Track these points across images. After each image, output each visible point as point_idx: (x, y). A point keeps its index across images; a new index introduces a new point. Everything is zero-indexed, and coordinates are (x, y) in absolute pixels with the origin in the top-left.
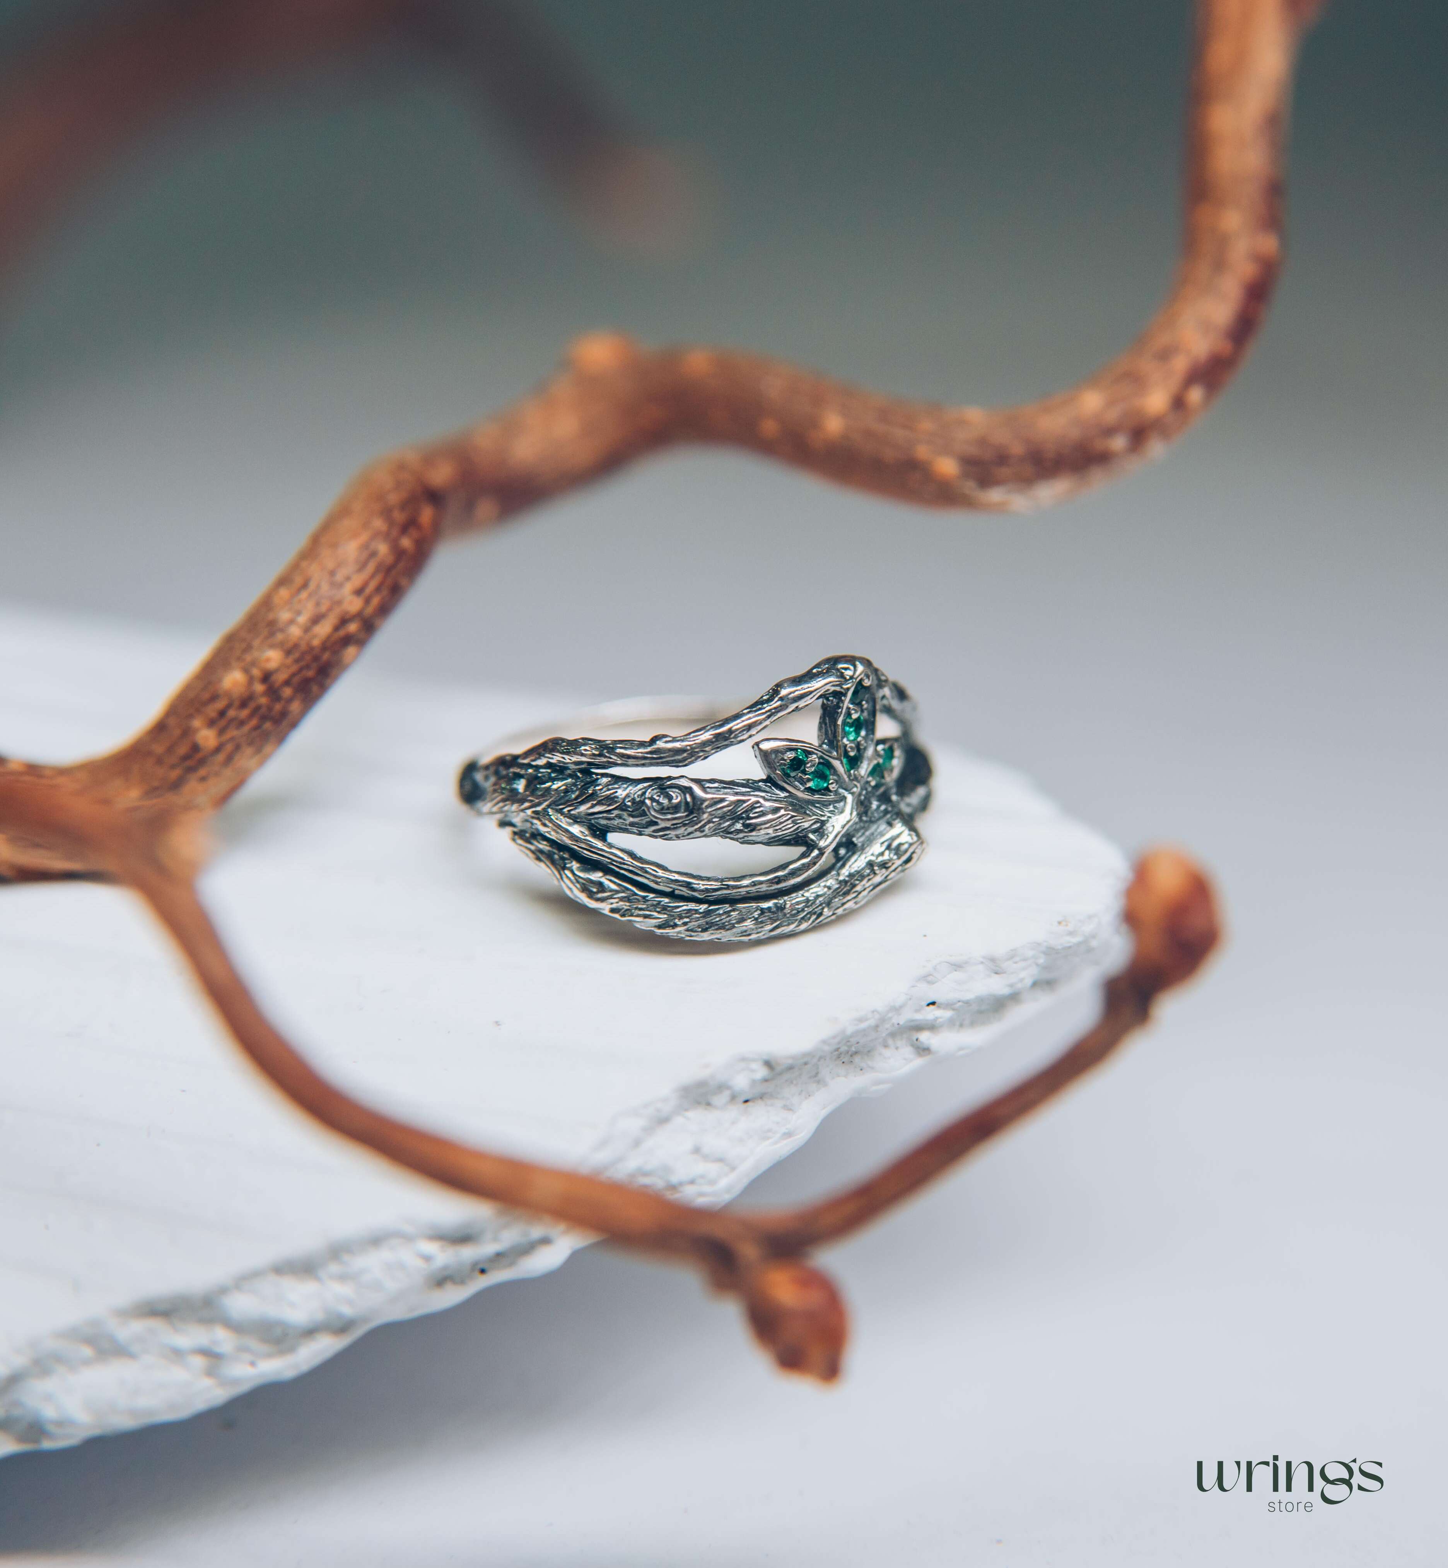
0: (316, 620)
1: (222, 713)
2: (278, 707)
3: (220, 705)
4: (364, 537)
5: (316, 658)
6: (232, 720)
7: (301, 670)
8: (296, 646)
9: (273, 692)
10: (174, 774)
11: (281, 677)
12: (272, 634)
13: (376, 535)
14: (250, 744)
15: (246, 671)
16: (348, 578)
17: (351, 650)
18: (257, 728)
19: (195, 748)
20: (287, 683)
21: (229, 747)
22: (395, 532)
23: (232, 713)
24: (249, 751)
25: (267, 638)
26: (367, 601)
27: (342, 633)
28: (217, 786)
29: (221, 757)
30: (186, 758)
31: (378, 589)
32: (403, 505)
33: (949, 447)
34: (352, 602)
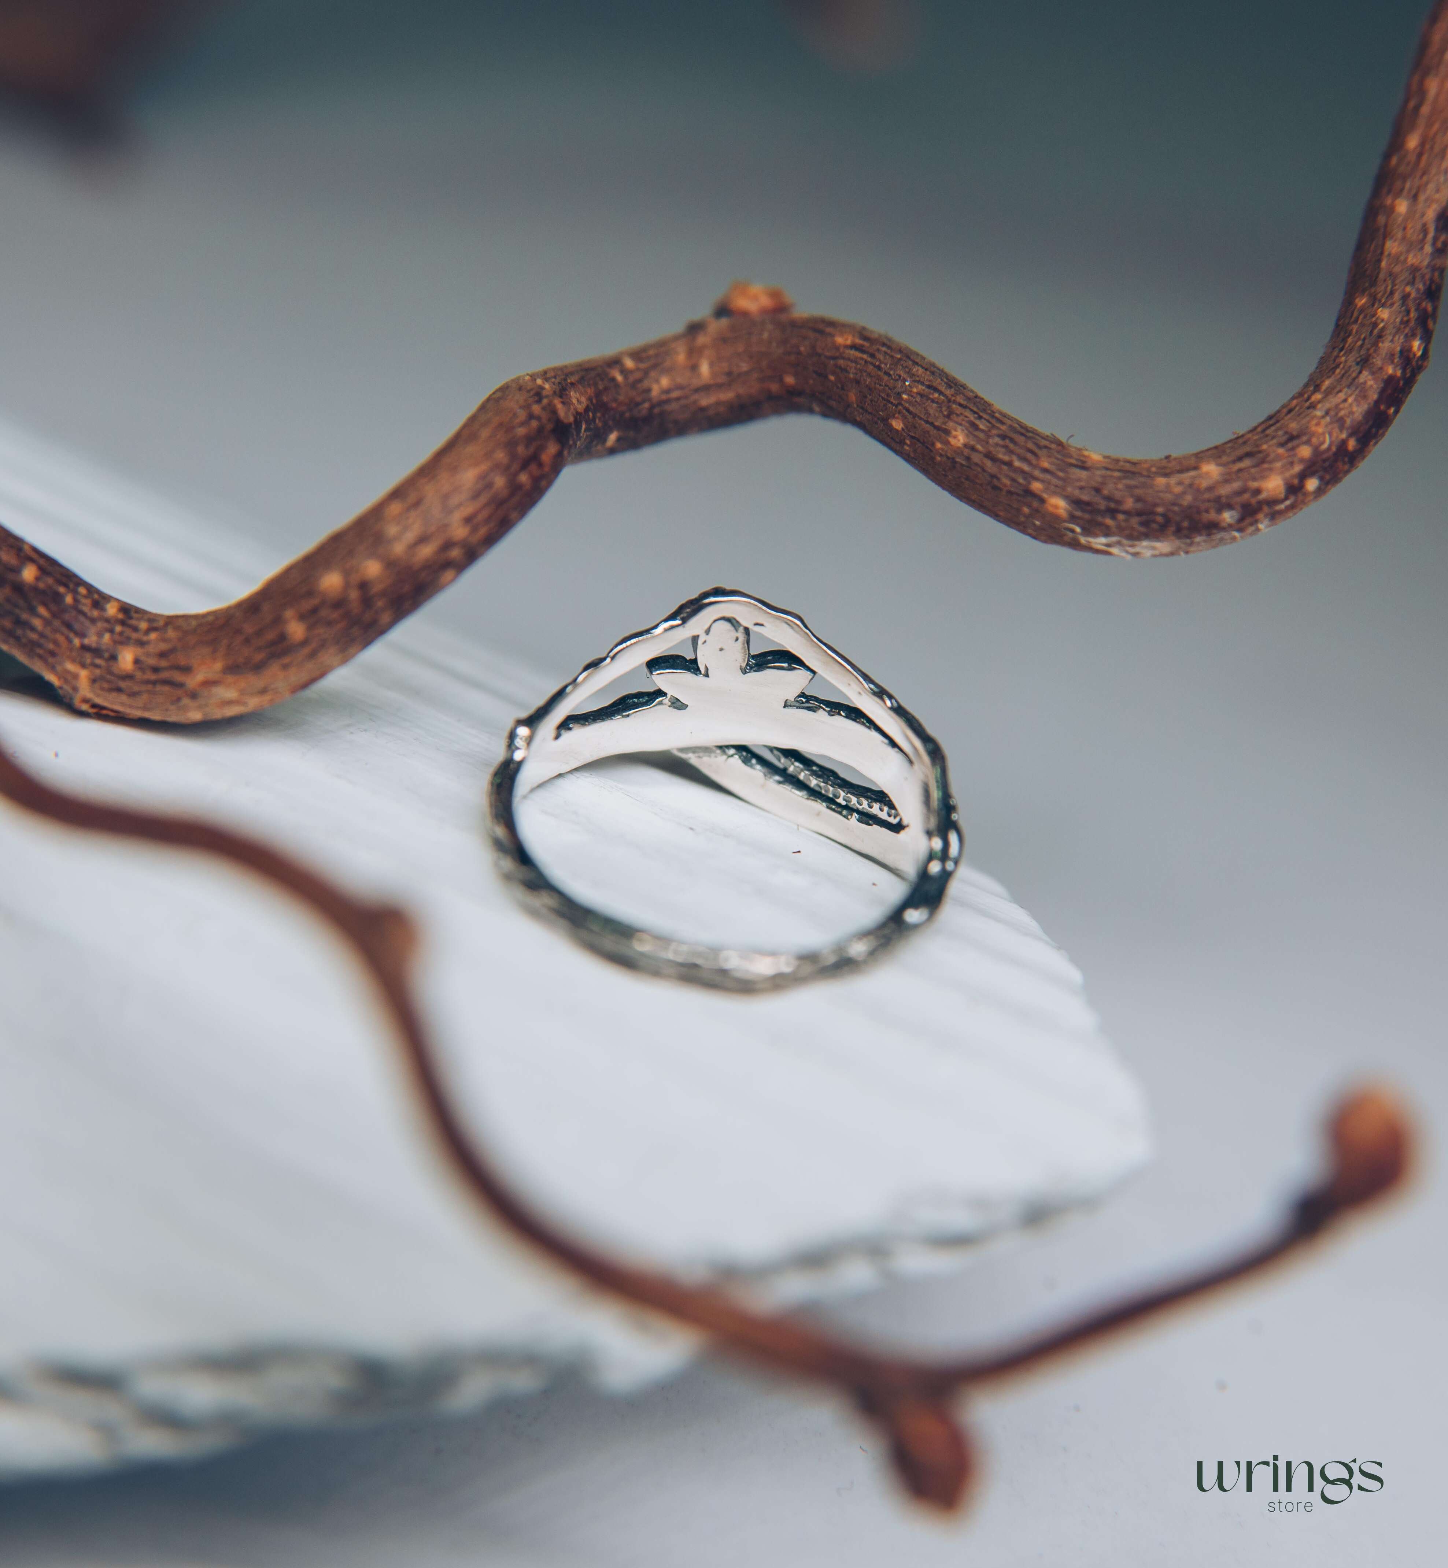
0: (422, 539)
1: (314, 611)
3: (313, 602)
4: (484, 467)
5: (414, 576)
6: (323, 618)
7: (398, 584)
8: (397, 561)
9: (367, 601)
10: (259, 657)
11: (377, 588)
12: (376, 545)
13: (496, 467)
14: (336, 643)
15: (345, 575)
16: (460, 506)
17: (449, 574)
18: (345, 630)
19: (283, 637)
20: (381, 594)
21: (316, 643)
22: (515, 467)
23: (324, 612)
24: (334, 649)
25: (371, 547)
26: (474, 530)
27: (444, 556)
28: (296, 676)
29: (306, 650)
30: (273, 643)
31: (487, 520)
32: (529, 440)
33: (1064, 488)
34: (459, 529)
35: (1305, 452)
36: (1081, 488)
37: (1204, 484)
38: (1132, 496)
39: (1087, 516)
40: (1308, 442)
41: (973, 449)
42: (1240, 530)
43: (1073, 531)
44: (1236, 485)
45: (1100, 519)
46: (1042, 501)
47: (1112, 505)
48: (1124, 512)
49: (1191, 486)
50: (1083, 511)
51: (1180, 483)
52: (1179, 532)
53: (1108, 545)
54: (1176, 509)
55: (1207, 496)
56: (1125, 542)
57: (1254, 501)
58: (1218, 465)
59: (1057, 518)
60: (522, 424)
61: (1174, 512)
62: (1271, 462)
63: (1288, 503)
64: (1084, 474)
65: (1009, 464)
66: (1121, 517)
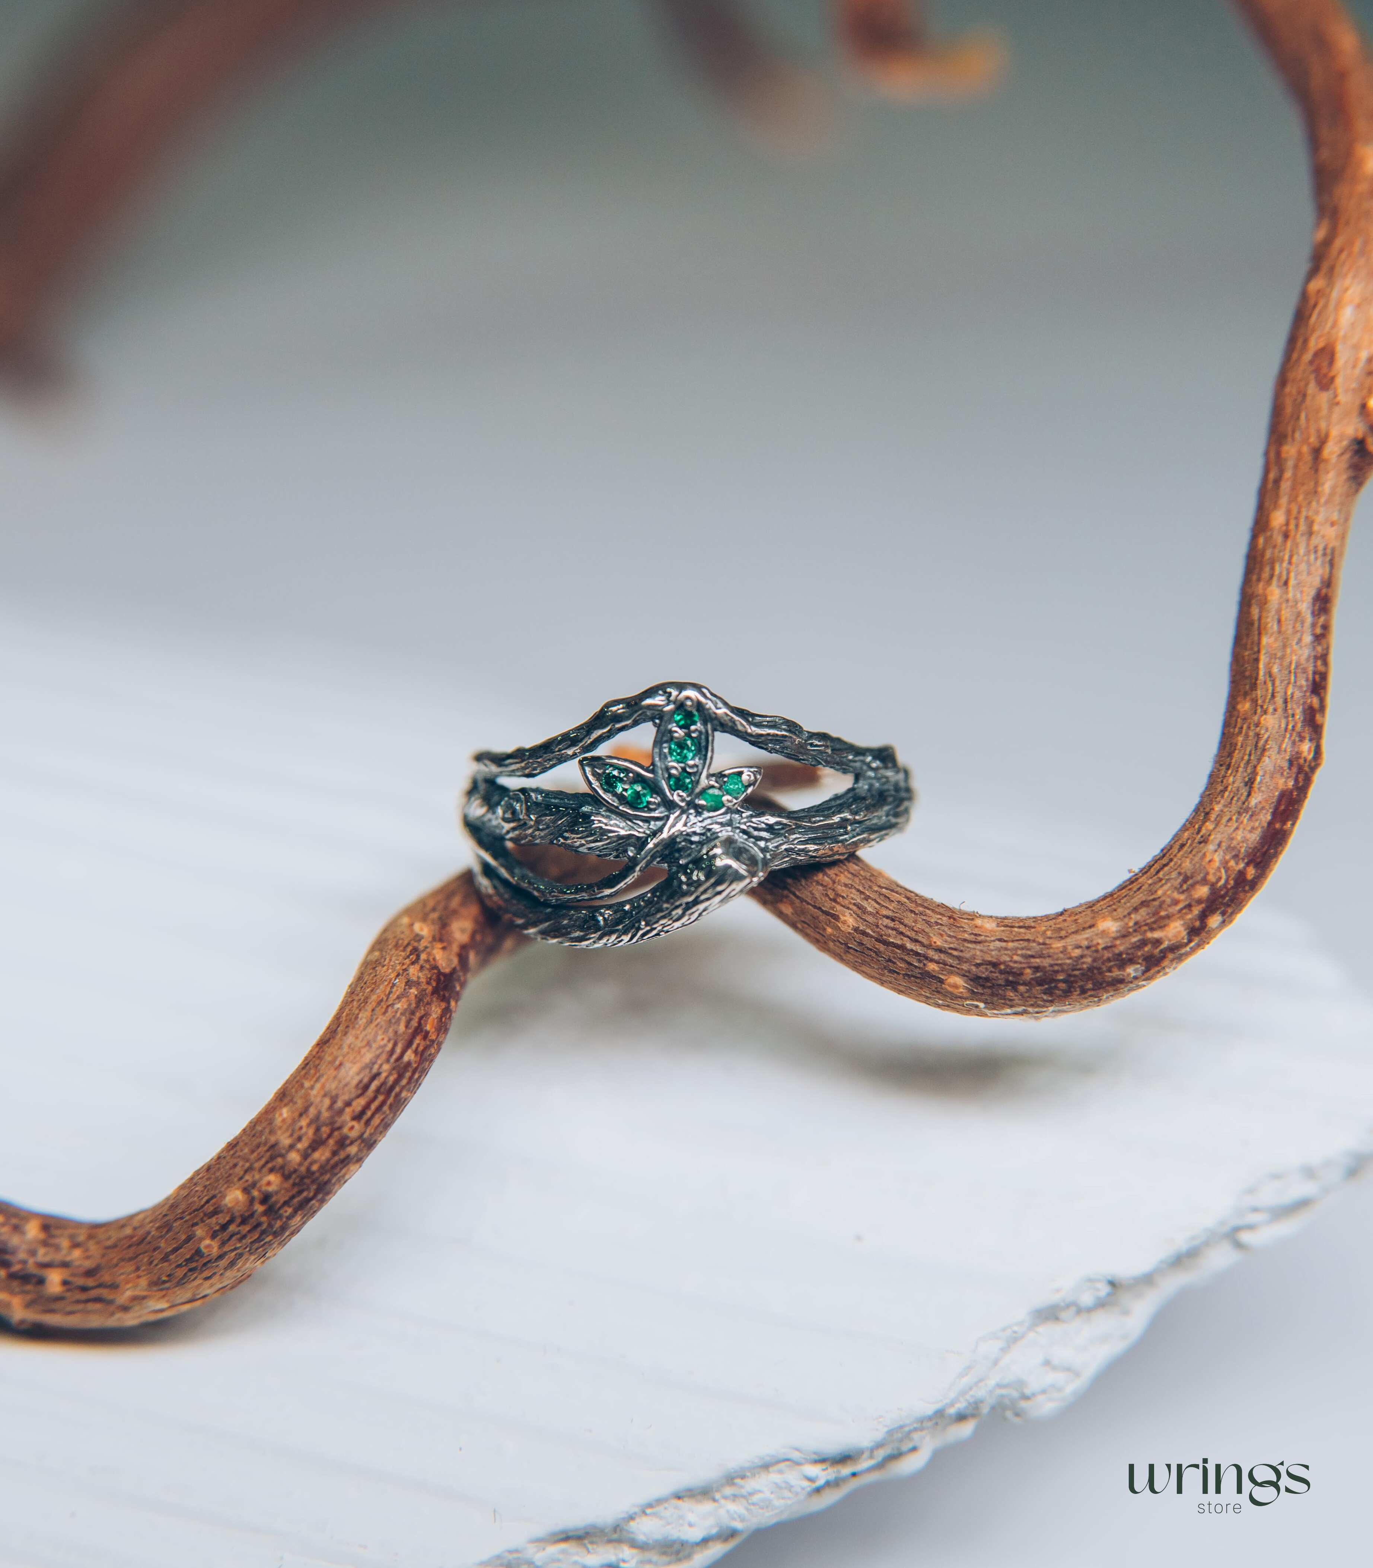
0: (316, 1146)
1: (224, 1227)
2: (278, 1224)
3: (223, 1219)
5: (315, 1182)
6: (233, 1234)
7: (301, 1191)
8: (295, 1171)
9: (272, 1211)
10: (181, 1273)
11: (281, 1198)
12: (272, 1158)
13: (381, 1053)
14: (253, 1252)
15: (246, 1190)
16: (349, 1104)
18: (258, 1240)
19: (198, 1253)
20: (286, 1203)
21: (233, 1255)
23: (232, 1228)
25: (267, 1162)
26: (367, 1125)
27: (339, 1156)
28: (223, 1281)
29: (223, 1263)
30: (191, 1259)
33: (961, 967)
34: (352, 1128)
35: (1203, 891)
36: (978, 965)
37: (1103, 941)
38: (1031, 966)
39: (987, 992)
40: (1204, 881)
41: (863, 933)
43: (977, 1006)
44: (1135, 939)
45: (1002, 993)
46: (942, 980)
47: (1013, 978)
48: (1024, 984)
49: (1089, 946)
50: (985, 986)
51: (1078, 945)
52: (1084, 993)
53: (1017, 1014)
54: (1077, 973)
55: (1106, 955)
56: (1034, 1009)
57: (1156, 950)
58: (1115, 919)
59: (958, 995)
61: (1076, 976)
62: (1167, 909)
63: (1193, 943)
64: (980, 949)
65: (902, 947)
66: (1022, 988)
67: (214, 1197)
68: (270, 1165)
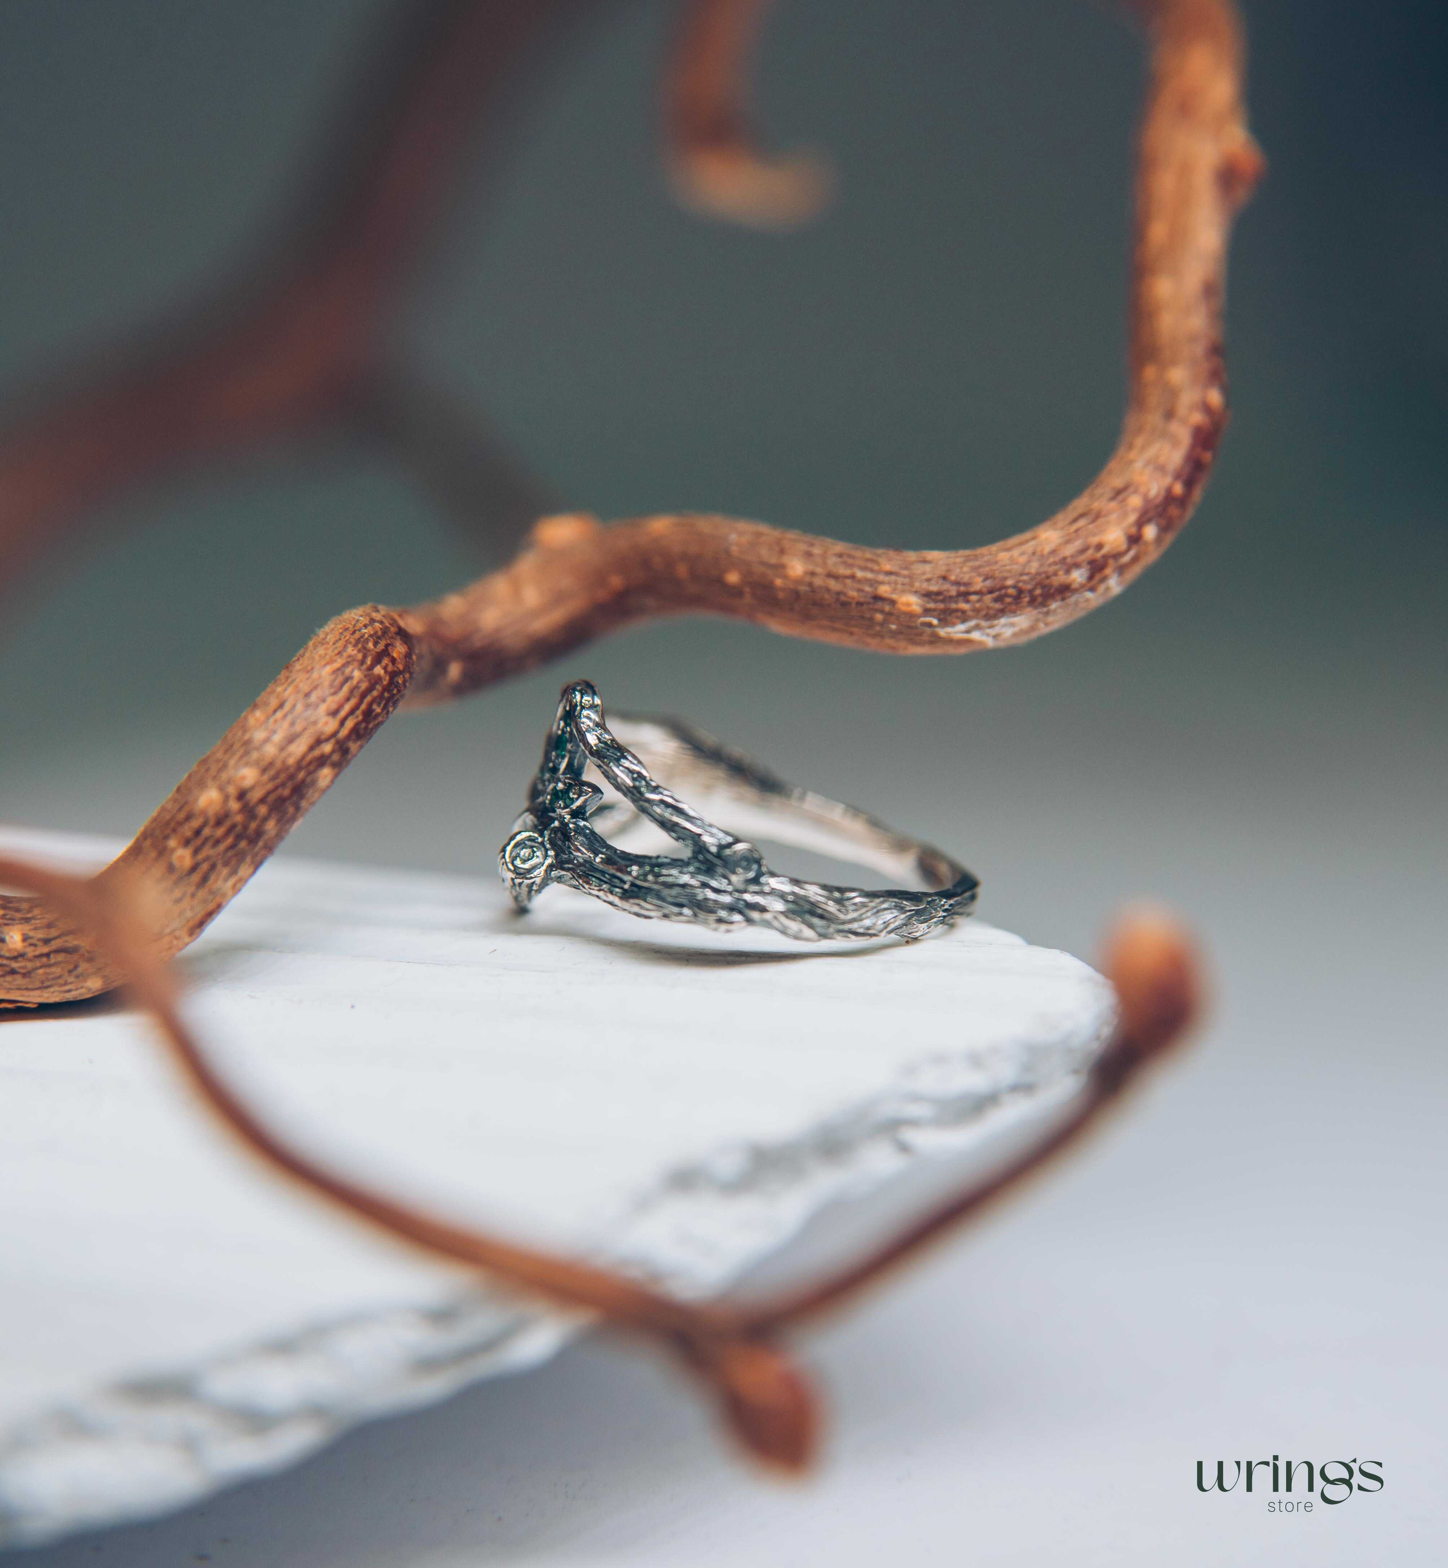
0: (291, 739)
1: (198, 832)
2: (253, 825)
3: (195, 823)
4: (338, 663)
5: (291, 777)
6: (207, 839)
7: (276, 788)
8: (271, 764)
9: (249, 811)
11: (256, 795)
12: (247, 753)
13: (350, 662)
14: (226, 864)
15: (221, 789)
16: (324, 701)
17: (326, 772)
18: (233, 846)
19: (171, 868)
20: (262, 801)
21: (205, 866)
22: (369, 661)
23: (207, 832)
24: (225, 871)
25: (241, 757)
26: (342, 723)
27: (317, 753)
29: (196, 877)
31: (352, 712)
32: (377, 640)
33: (912, 585)
34: (327, 723)
35: (1135, 501)
36: (928, 580)
37: (1047, 549)
38: (979, 575)
39: (941, 606)
40: (1136, 492)
41: (813, 574)
42: (1092, 589)
43: (930, 625)
44: (1078, 544)
45: (954, 606)
46: (893, 602)
47: (962, 589)
48: (975, 593)
49: (1034, 553)
50: (936, 601)
51: (1023, 554)
52: (1032, 602)
53: (968, 631)
54: (1025, 578)
55: (1051, 560)
56: (983, 623)
57: (1099, 555)
58: (1055, 529)
59: (912, 616)
60: (365, 626)
61: (1025, 582)
62: (1105, 516)
63: (1132, 553)
64: (927, 568)
65: (853, 577)
66: (974, 598)
67: (186, 803)
68: (245, 759)
